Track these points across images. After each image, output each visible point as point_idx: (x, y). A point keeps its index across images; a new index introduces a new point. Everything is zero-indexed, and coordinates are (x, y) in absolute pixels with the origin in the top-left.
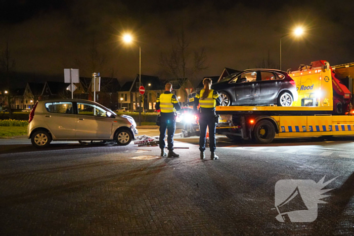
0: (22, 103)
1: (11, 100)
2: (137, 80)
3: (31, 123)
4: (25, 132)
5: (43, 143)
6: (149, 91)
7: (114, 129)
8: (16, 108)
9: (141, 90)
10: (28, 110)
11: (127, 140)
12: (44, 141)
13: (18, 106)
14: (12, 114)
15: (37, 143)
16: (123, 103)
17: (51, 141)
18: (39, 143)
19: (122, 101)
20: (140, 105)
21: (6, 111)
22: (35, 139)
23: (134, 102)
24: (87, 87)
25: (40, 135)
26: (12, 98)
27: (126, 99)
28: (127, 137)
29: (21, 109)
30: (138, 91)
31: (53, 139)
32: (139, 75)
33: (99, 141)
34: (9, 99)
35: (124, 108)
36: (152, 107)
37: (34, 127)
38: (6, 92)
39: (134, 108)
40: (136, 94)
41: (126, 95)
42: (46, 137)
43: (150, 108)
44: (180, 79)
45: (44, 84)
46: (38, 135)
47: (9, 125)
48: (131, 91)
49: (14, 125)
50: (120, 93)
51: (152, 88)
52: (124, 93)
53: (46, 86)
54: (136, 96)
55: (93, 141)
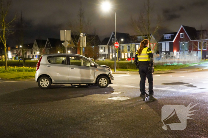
0: (31, 54)
1: (24, 52)
2: (113, 37)
3: (38, 71)
4: (33, 76)
5: (46, 85)
6: (122, 44)
7: (96, 76)
8: (28, 58)
9: (116, 45)
10: (35, 59)
11: (105, 84)
12: (47, 84)
13: (29, 56)
14: (25, 62)
15: (42, 85)
16: (102, 53)
17: (51, 84)
18: (43, 86)
19: (102, 52)
20: (115, 55)
21: (21, 60)
22: (41, 82)
23: (111, 53)
24: (76, 43)
25: (44, 80)
26: (25, 51)
27: (105, 51)
28: (106, 81)
29: (31, 59)
30: (114, 45)
31: (53, 83)
32: (114, 33)
33: (85, 84)
34: (23, 51)
35: (103, 57)
36: (124, 57)
37: (40, 74)
38: (21, 46)
39: (111, 58)
40: (112, 47)
41: (105, 47)
42: (48, 81)
43: (123, 57)
44: (146, 35)
45: (46, 40)
46: (43, 80)
47: (23, 71)
48: (109, 44)
49: (26, 71)
50: (101, 46)
51: (124, 42)
52: (103, 46)
53: (48, 42)
54: (112, 49)
55: (81, 84)
